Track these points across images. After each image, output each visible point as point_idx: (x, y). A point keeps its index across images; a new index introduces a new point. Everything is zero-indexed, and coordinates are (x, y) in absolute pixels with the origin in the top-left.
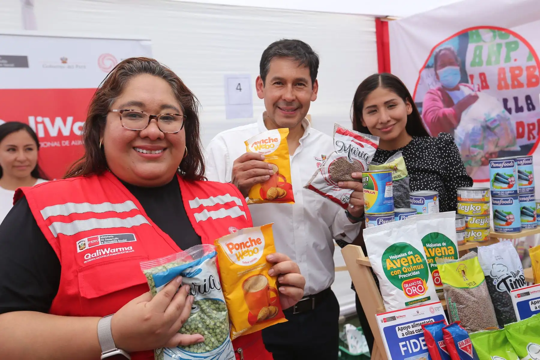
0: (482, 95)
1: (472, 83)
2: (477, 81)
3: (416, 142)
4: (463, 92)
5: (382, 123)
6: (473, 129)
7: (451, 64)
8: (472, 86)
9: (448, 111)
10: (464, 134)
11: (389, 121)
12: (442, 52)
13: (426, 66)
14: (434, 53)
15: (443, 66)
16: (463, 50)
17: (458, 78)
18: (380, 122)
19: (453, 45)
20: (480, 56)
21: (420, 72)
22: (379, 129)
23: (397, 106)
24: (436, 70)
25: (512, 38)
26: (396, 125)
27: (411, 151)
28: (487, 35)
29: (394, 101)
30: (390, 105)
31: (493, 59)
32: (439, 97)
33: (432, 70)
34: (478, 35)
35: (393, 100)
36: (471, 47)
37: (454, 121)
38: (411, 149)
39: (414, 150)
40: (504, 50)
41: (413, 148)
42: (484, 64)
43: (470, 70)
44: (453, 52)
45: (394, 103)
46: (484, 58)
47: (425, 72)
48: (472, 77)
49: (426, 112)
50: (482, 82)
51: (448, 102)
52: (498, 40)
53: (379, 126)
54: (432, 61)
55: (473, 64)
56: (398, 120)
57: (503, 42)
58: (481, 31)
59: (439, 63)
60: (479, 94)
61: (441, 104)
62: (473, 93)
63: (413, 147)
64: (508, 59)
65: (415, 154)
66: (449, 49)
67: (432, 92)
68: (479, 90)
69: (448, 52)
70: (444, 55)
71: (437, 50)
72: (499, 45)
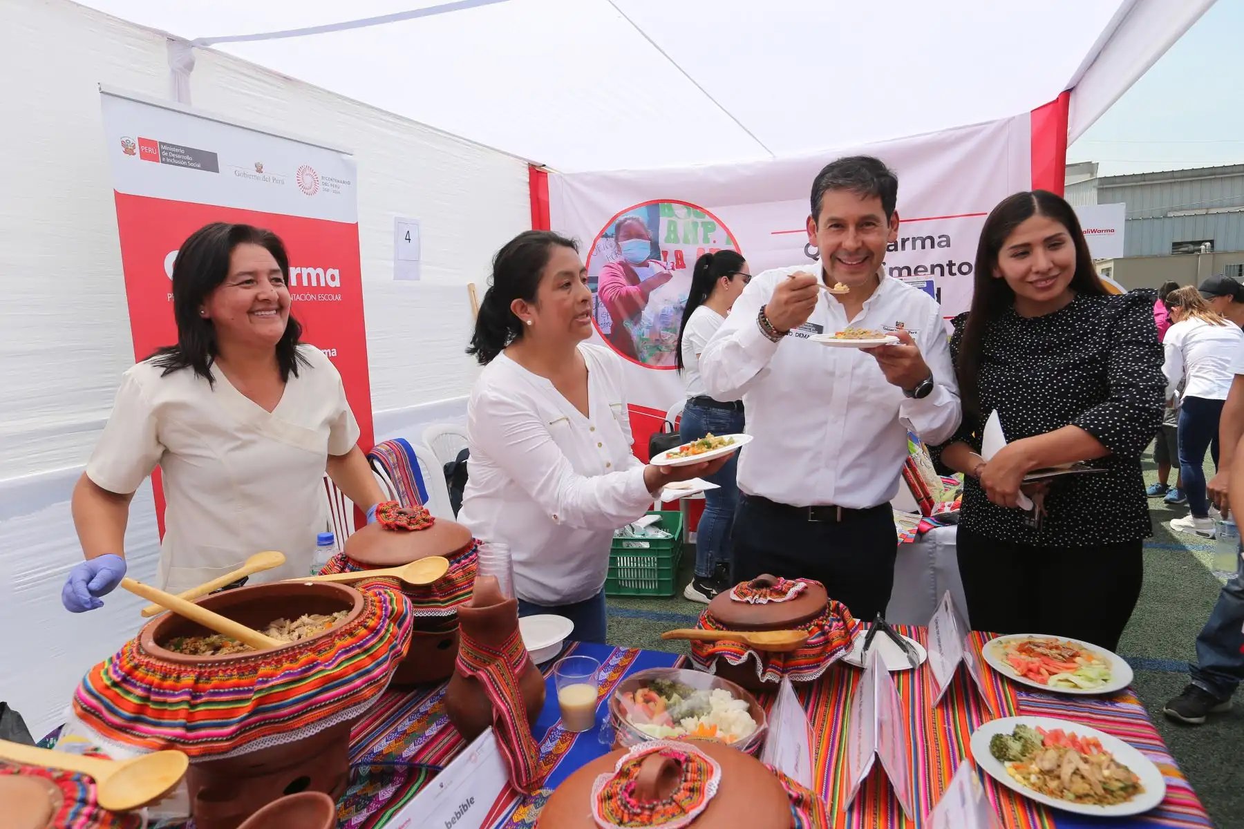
0: (676, 273)
1: (665, 260)
2: (671, 258)
3: (1079, 305)
4: (652, 268)
5: (1037, 273)
6: (663, 311)
7: (639, 236)
8: (664, 263)
9: (633, 289)
10: (653, 316)
11: (1050, 270)
12: (628, 221)
13: (603, 235)
14: (617, 222)
15: (629, 236)
16: (654, 223)
17: (648, 253)
18: (1034, 269)
19: (642, 215)
20: (675, 231)
21: (595, 241)
22: (1031, 283)
23: (1063, 245)
24: (617, 240)
25: (707, 218)
26: (1060, 277)
27: (1066, 320)
28: (680, 211)
29: (1061, 237)
30: (1053, 243)
31: (690, 237)
32: (621, 272)
33: (612, 240)
34: (671, 209)
35: (1060, 234)
36: (664, 221)
37: (639, 300)
38: (1068, 317)
39: (1072, 319)
40: (700, 229)
41: (1071, 316)
42: (681, 241)
43: (663, 245)
44: (642, 224)
45: (1060, 240)
46: (681, 234)
47: (601, 242)
48: (665, 253)
49: (603, 289)
50: (677, 259)
51: (634, 279)
52: (693, 218)
53: (1032, 278)
54: (611, 230)
55: (667, 240)
56: (1063, 268)
57: (699, 220)
58: (675, 206)
59: (622, 233)
60: (672, 272)
61: (623, 280)
62: (665, 272)
63: (1072, 314)
64: (706, 240)
65: (1072, 326)
66: (637, 220)
67: (611, 265)
68: (673, 269)
69: (635, 223)
70: (630, 225)
71: (621, 218)
72: (695, 224)
